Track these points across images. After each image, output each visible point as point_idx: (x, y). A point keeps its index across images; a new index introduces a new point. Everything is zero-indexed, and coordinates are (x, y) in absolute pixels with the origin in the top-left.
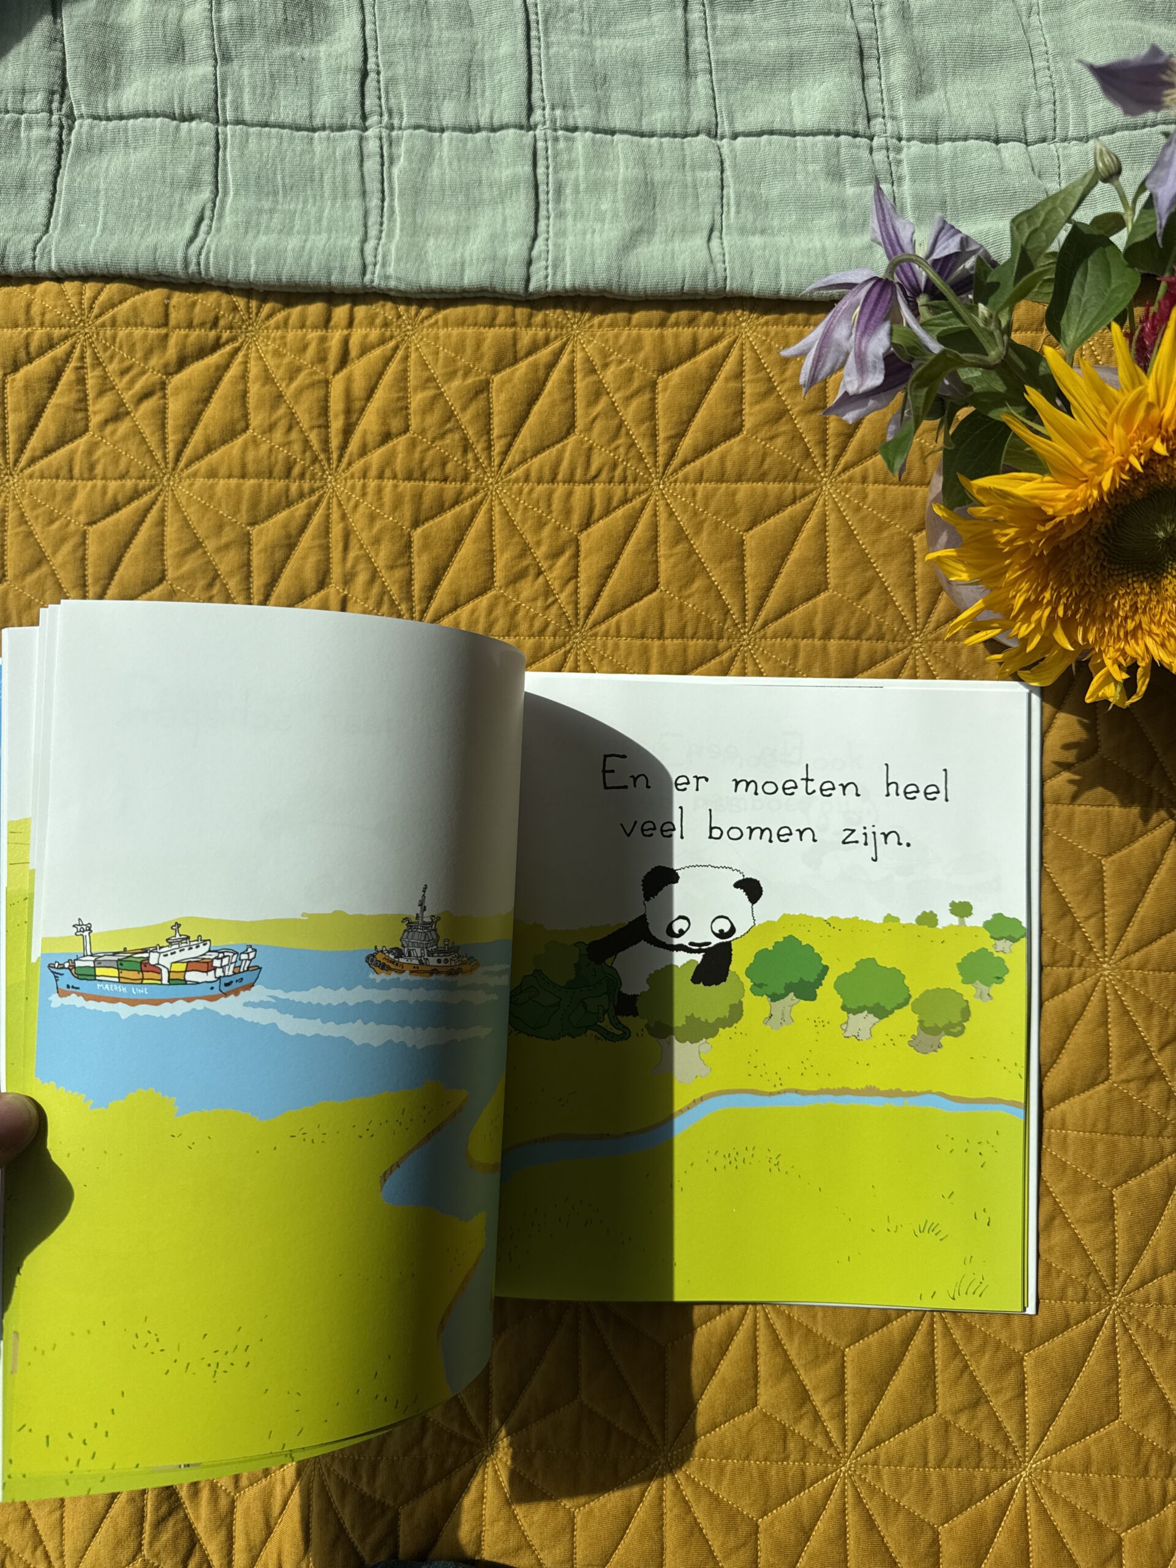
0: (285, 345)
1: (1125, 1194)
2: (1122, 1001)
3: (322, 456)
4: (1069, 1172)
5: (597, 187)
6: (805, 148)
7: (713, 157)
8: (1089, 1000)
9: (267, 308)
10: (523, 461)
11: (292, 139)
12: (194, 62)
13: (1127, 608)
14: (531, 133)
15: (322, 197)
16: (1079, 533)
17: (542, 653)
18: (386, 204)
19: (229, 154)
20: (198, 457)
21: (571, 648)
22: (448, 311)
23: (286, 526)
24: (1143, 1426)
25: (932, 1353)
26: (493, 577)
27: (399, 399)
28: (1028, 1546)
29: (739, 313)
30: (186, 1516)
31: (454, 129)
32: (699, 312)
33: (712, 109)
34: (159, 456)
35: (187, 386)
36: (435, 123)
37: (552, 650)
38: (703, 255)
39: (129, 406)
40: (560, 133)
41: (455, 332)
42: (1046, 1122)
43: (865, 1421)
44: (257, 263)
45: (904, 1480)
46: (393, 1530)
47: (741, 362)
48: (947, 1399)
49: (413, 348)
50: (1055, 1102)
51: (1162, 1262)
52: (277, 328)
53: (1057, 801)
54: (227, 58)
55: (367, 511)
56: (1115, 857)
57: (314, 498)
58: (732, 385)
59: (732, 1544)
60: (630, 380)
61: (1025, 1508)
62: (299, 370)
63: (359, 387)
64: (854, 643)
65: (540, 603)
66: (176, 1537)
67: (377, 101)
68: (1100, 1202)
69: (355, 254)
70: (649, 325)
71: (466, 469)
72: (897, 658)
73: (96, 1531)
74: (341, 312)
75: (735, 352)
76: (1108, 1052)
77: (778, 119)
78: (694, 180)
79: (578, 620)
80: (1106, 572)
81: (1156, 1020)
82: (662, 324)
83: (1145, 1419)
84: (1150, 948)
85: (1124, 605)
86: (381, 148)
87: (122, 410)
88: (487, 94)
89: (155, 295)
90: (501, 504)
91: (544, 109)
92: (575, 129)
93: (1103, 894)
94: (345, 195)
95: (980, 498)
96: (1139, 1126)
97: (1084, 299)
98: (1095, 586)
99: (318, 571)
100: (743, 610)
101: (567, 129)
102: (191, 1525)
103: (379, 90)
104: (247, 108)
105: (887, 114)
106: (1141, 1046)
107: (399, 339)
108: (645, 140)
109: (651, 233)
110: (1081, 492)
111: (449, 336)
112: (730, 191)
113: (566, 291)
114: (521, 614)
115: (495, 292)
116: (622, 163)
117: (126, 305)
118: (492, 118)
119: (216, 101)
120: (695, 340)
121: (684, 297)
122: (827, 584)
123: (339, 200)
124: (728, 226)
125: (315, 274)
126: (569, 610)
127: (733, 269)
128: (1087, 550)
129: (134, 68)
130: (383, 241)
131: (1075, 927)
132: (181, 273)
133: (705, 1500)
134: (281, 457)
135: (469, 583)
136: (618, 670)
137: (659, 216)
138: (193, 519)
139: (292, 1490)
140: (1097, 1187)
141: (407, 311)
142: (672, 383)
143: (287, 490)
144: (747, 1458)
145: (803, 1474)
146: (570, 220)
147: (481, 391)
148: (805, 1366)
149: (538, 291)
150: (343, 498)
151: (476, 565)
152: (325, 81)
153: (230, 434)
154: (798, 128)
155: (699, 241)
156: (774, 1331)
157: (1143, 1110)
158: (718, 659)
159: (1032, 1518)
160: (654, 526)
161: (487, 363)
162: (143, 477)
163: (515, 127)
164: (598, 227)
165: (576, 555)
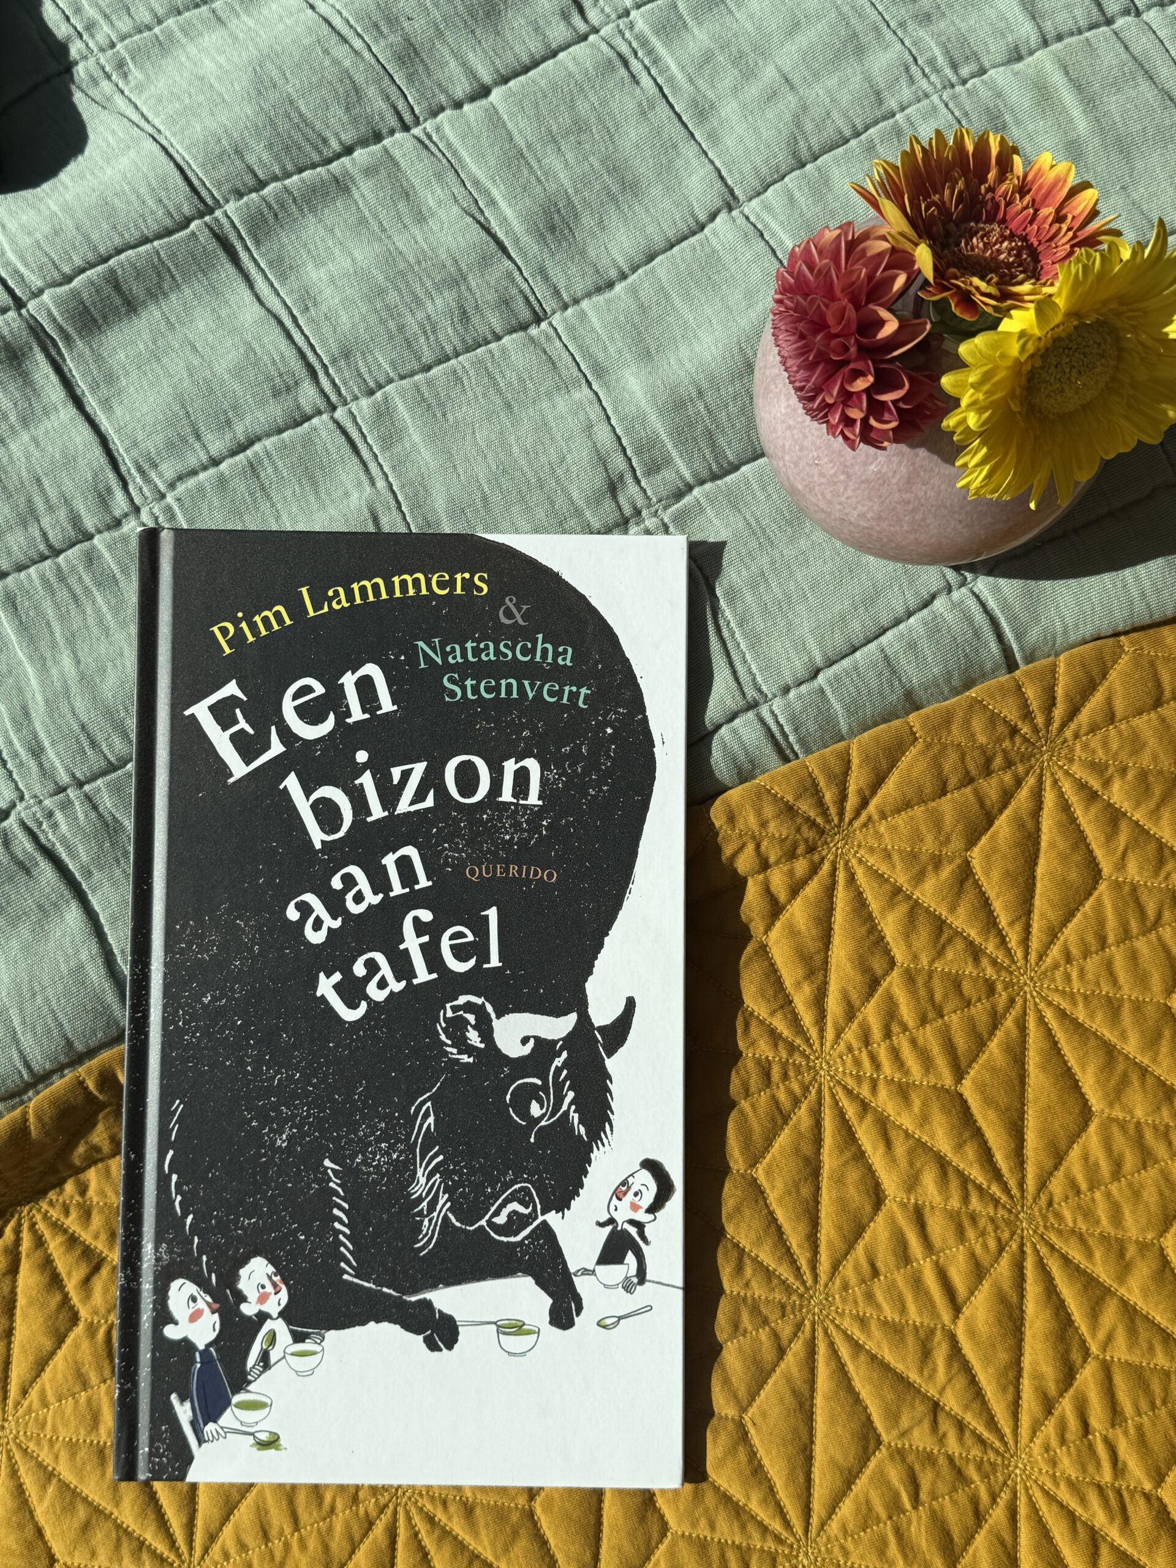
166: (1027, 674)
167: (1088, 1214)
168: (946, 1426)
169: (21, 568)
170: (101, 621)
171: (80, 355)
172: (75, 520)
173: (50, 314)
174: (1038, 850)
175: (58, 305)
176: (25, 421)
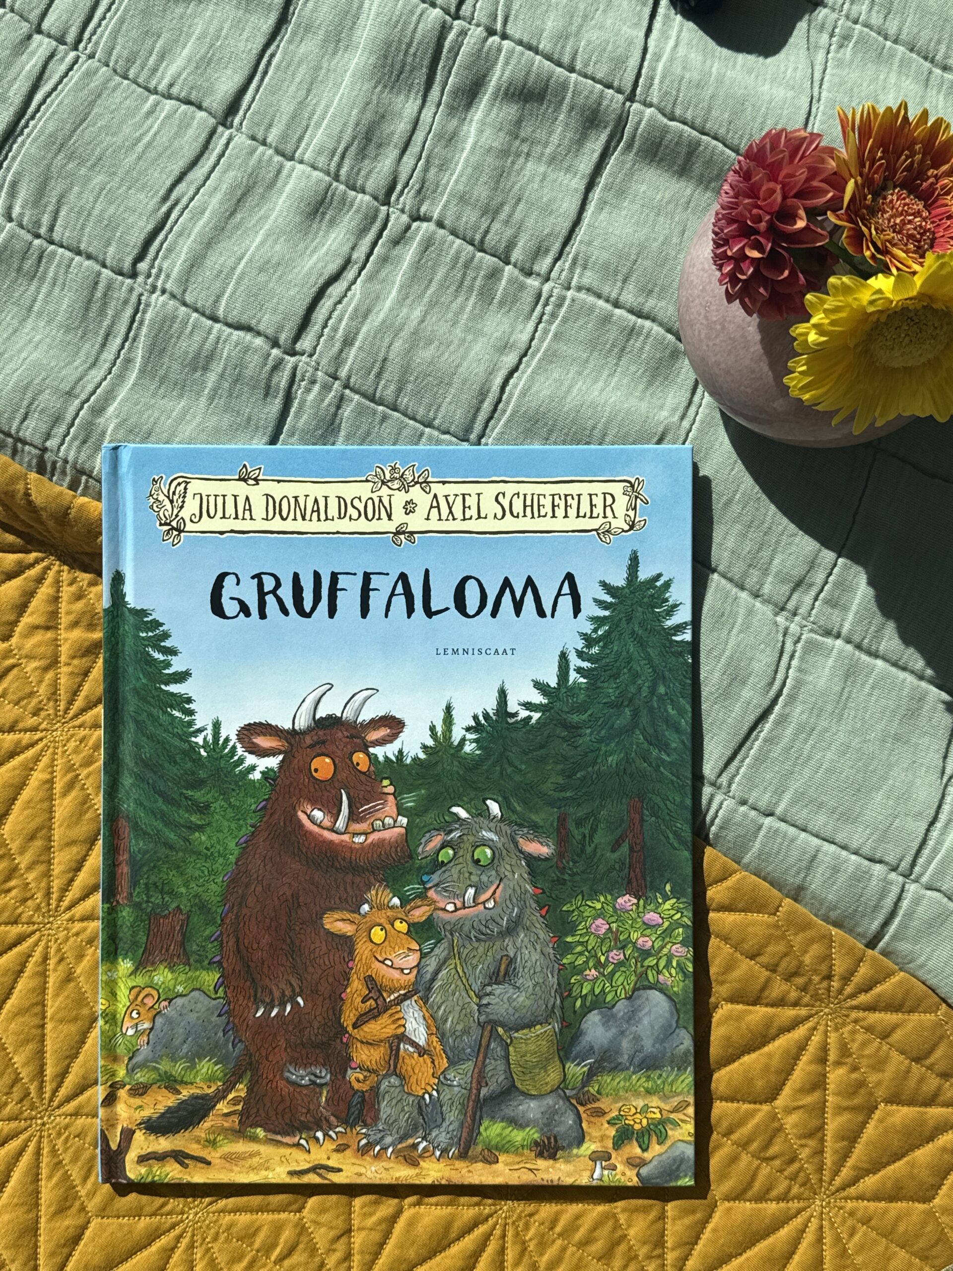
166: (874, 959)
167: (543, 1245)
168: (341, 1246)
169: (454, 233)
170: (458, 314)
171: (623, 162)
172: (511, 245)
173: (639, 123)
174: (759, 1048)
175: (649, 124)
176: (552, 160)
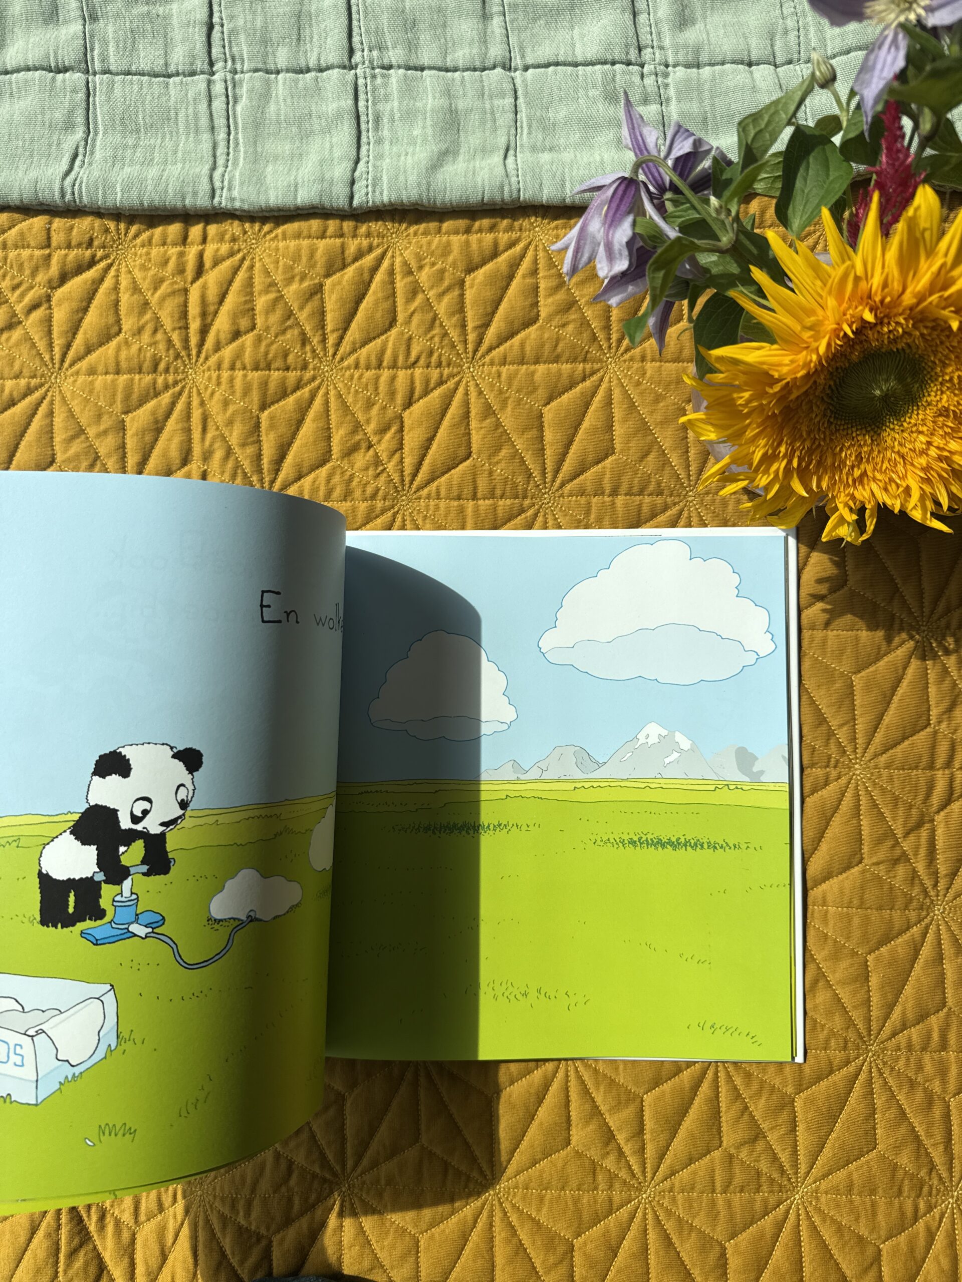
0: (150, 260)
1: (877, 959)
2: (872, 796)
3: (183, 353)
4: (830, 942)
5: (409, 116)
6: (585, 76)
7: (508, 87)
8: (843, 795)
9: (134, 229)
10: (354, 351)
11: (150, 84)
12: (66, 22)
13: (853, 458)
14: (353, 72)
15: (177, 133)
16: (806, 393)
17: (374, 515)
18: (232, 137)
19: (99, 99)
20: (80, 358)
21: (399, 510)
22: (286, 226)
23: (154, 413)
24: (897, 1155)
25: (717, 1097)
26: (330, 451)
27: (246, 302)
28: (802, 1257)
29: (533, 219)
30: (95, 1247)
31: (288, 71)
32: (498, 220)
33: (506, 46)
34: (47, 357)
35: (69, 298)
36: (272, 67)
37: (383, 512)
38: (500, 170)
39: (21, 316)
40: (377, 71)
41: (293, 244)
42: (810, 900)
43: (661, 1156)
44: (122, 190)
45: (695, 1205)
46: (267, 1255)
47: (535, 261)
48: (730, 1137)
49: (257, 258)
50: (817, 883)
51: (910, 1016)
52: (143, 246)
53: (813, 628)
54: (94, 18)
55: (221, 398)
56: (863, 673)
57: (178, 388)
58: (529, 281)
59: (551, 1259)
60: (442, 279)
61: (798, 1225)
62: (162, 281)
63: (212, 294)
64: (638, 499)
65: (371, 472)
66: (86, 1264)
67: (222, 50)
68: (856, 966)
69: (205, 180)
70: (457, 232)
71: (305, 359)
72: (674, 510)
73: (20, 1262)
74: (196, 231)
75: (530, 254)
76: (861, 840)
77: (562, 52)
78: (492, 107)
79: (404, 485)
80: (833, 427)
81: (900, 812)
82: (468, 231)
83: (898, 1148)
84: (894, 750)
85: (850, 455)
86: (227, 89)
87: (15, 320)
88: (315, 40)
89: (38, 222)
90: (336, 388)
91: (363, 51)
92: (390, 67)
93: (854, 705)
94: (197, 131)
95: (717, 365)
96: (888, 901)
97: (806, 191)
98: (824, 440)
99: (181, 450)
100: (544, 473)
101: (383, 67)
102: (99, 1254)
103: (224, 40)
104: (112, 59)
105: (655, 44)
106: (890, 833)
107: (245, 251)
108: (449, 74)
109: (456, 153)
110: (802, 357)
111: (287, 247)
112: (523, 116)
113: (384, 206)
114: (355, 482)
115: (324, 208)
116: (430, 95)
117: (14, 231)
118: (319, 60)
119: (86, 55)
120: (496, 244)
121: (485, 207)
122: (613, 448)
123: (192, 135)
124: (522, 146)
125: (171, 199)
126: (396, 477)
127: (525, 182)
128: (815, 408)
129: (16, 30)
130: (229, 168)
131: (830, 734)
132: (59, 201)
133: (528, 1225)
134: (148, 355)
135: (309, 457)
136: (440, 528)
137: (462, 139)
138: (77, 410)
139: (182, 1224)
140: (854, 954)
141: (252, 227)
142: (477, 281)
143: (155, 382)
144: (563, 1188)
145: (610, 1201)
146: (387, 145)
147: (316, 293)
148: (610, 1110)
149: (360, 207)
150: (202, 387)
151: (315, 441)
152: (177, 34)
153: (105, 338)
154: (579, 59)
155: (497, 158)
156: (583, 1082)
157: (892, 888)
158: (523, 516)
159: (805, 1235)
160: (466, 404)
161: (320, 269)
162: (34, 376)
163: (339, 67)
164: (410, 150)
165: (401, 430)
